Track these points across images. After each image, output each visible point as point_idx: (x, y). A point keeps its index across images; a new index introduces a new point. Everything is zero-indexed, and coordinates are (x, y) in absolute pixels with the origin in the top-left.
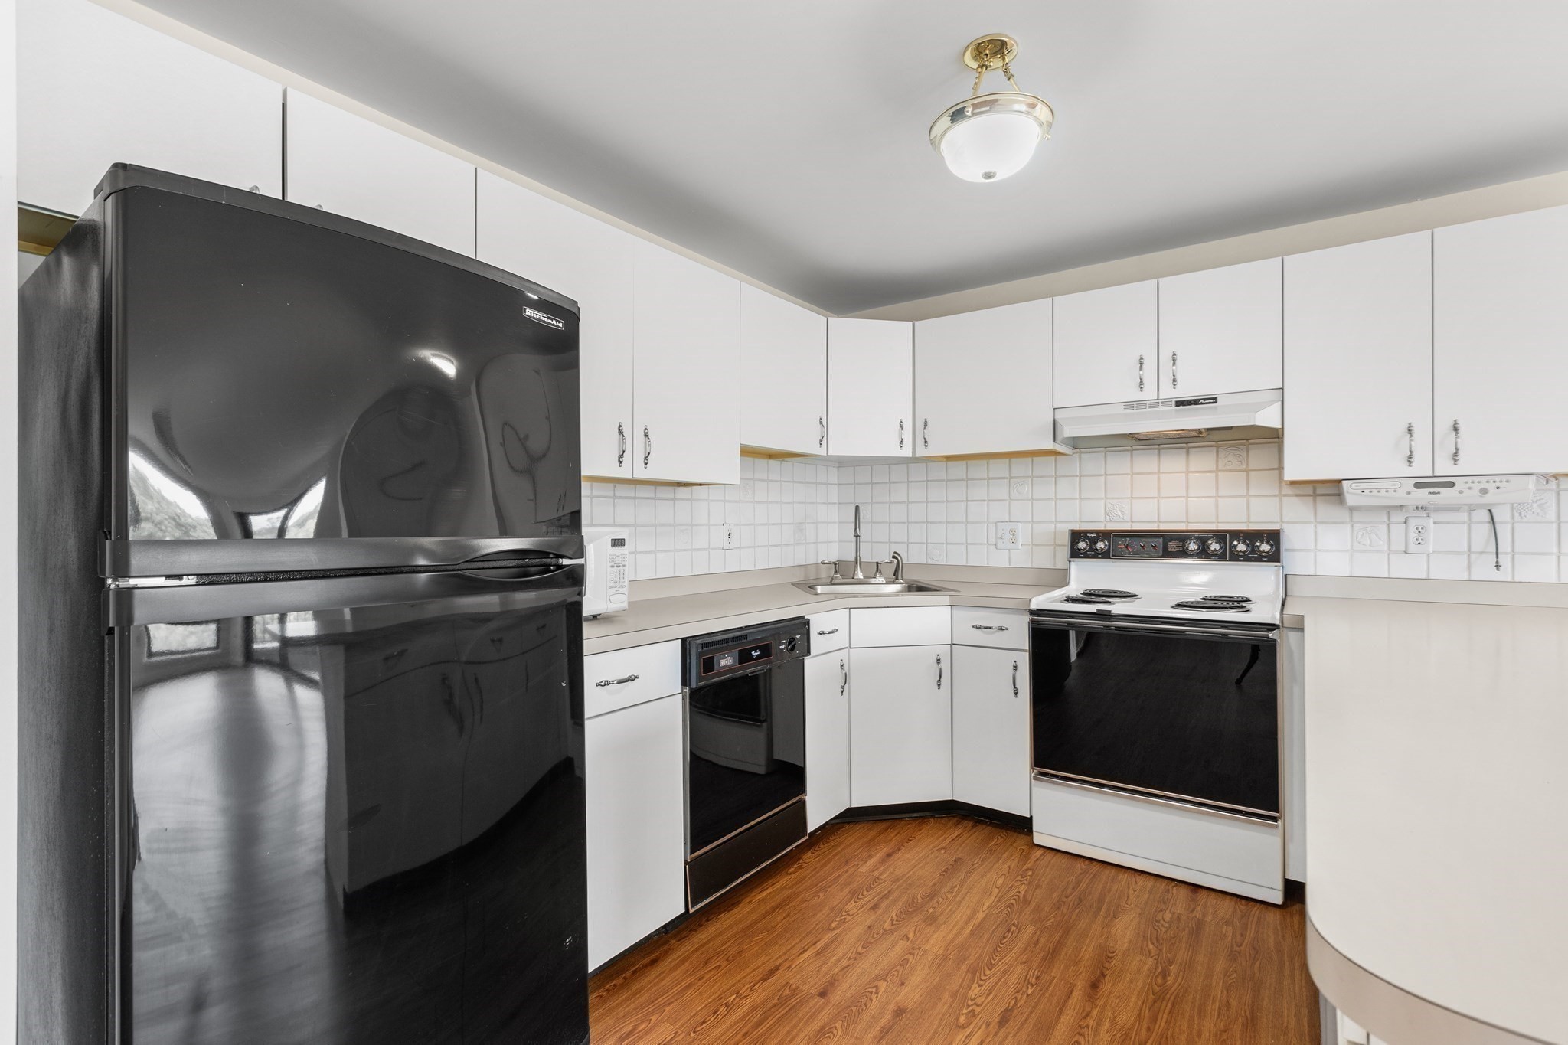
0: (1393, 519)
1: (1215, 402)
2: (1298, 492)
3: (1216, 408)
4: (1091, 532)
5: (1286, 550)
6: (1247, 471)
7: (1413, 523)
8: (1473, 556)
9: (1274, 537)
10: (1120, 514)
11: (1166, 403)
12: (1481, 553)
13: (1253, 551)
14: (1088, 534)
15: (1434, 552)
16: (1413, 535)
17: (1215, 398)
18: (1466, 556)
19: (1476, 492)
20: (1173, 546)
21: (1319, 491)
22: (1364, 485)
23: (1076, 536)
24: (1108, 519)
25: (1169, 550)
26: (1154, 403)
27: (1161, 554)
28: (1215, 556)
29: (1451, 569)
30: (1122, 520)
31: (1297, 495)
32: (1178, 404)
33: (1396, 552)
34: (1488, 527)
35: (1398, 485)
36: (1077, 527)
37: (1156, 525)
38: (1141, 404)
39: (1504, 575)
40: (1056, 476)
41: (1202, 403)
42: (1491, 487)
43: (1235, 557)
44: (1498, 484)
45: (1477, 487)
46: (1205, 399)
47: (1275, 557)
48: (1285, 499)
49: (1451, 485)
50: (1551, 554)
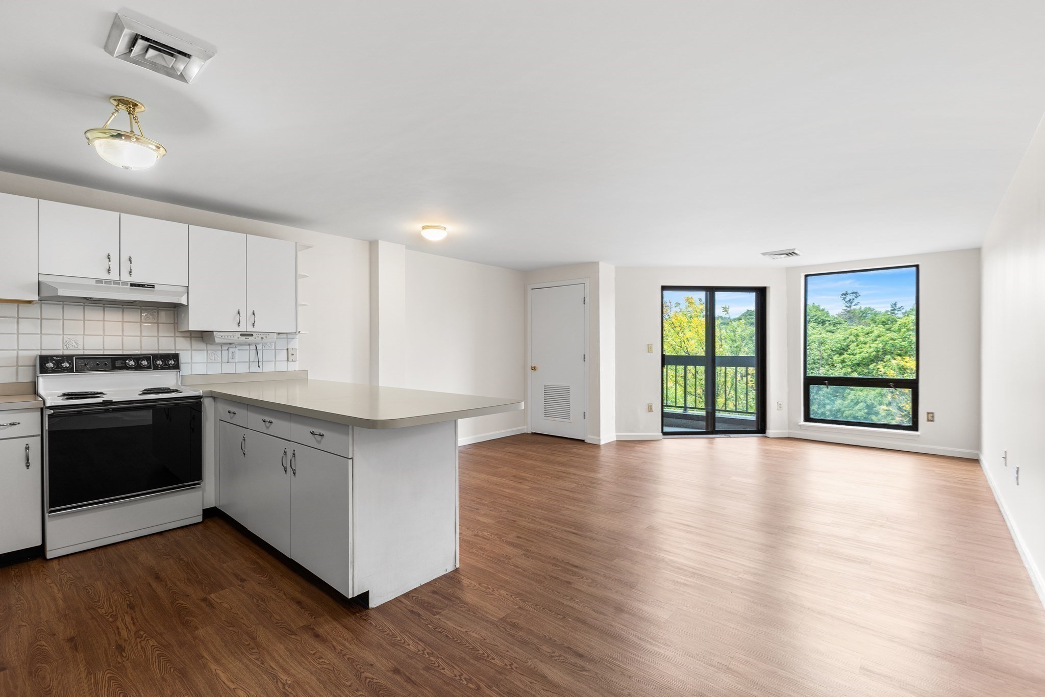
0: (223, 348)
1: (154, 288)
2: (183, 335)
3: (154, 290)
4: (57, 356)
5: (182, 363)
6: (158, 323)
7: (231, 350)
8: (251, 363)
9: (176, 357)
10: (74, 344)
11: (125, 283)
12: (253, 362)
13: (166, 364)
14: (55, 358)
15: (238, 362)
16: (230, 355)
17: (154, 286)
18: (248, 363)
19: (260, 338)
20: (118, 363)
21: (193, 335)
22: (222, 334)
23: (44, 359)
24: (65, 347)
25: (117, 366)
26: (117, 283)
27: (111, 369)
28: (145, 368)
29: (242, 368)
30: (75, 348)
31: (183, 337)
32: (132, 285)
33: (224, 363)
34: (255, 351)
35: (235, 334)
36: (44, 353)
37: (102, 351)
38: (108, 282)
39: (260, 370)
40: (18, 318)
41: (146, 287)
42: (264, 337)
43: (156, 368)
44: (266, 336)
45: (260, 336)
46: (148, 285)
47: (177, 367)
48: (177, 338)
49: (252, 335)
50: (273, 361)
